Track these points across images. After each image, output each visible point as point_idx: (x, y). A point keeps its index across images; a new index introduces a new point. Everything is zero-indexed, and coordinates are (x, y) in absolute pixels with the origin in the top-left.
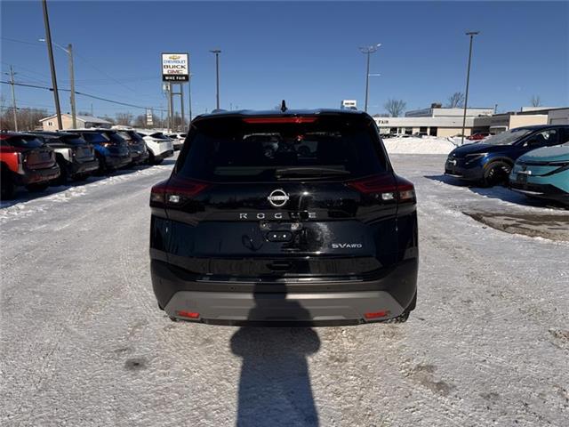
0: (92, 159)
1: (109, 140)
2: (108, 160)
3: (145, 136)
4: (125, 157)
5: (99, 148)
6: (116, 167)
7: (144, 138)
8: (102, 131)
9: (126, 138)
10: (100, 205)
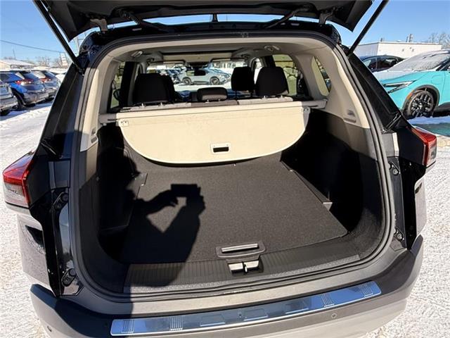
0: (10, 96)
1: (23, 78)
2: (26, 96)
3: (57, 74)
4: (42, 93)
5: (15, 86)
6: (34, 102)
7: (56, 76)
8: (16, 72)
9: (41, 76)
10: (17, 140)
